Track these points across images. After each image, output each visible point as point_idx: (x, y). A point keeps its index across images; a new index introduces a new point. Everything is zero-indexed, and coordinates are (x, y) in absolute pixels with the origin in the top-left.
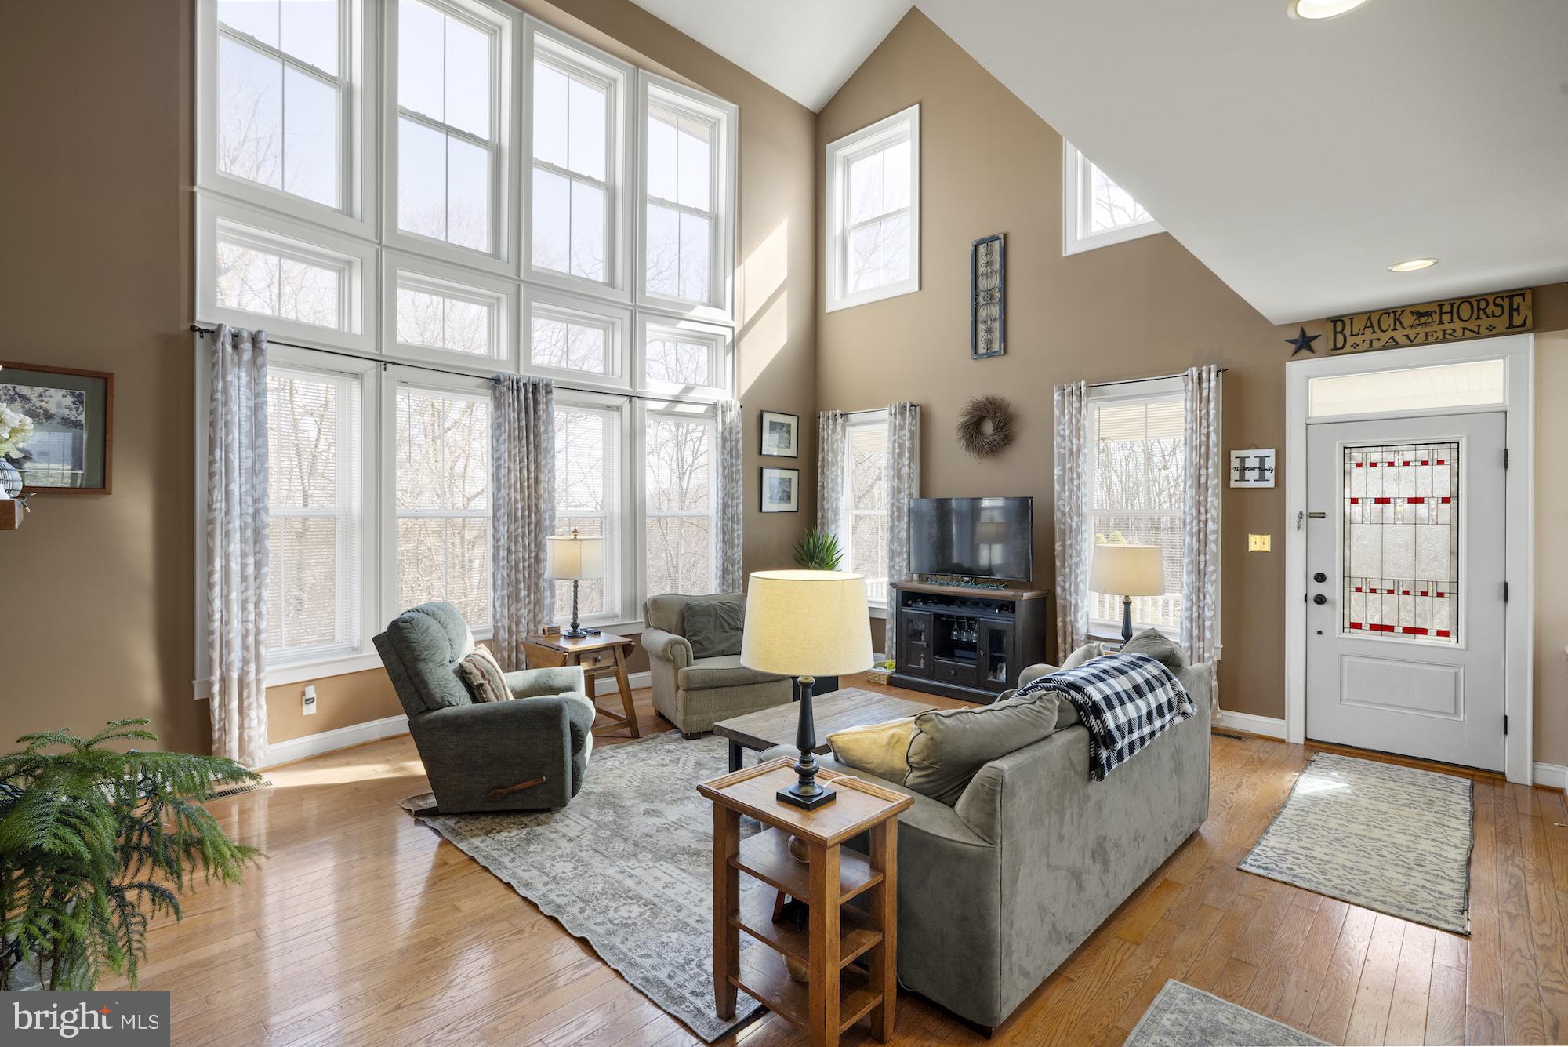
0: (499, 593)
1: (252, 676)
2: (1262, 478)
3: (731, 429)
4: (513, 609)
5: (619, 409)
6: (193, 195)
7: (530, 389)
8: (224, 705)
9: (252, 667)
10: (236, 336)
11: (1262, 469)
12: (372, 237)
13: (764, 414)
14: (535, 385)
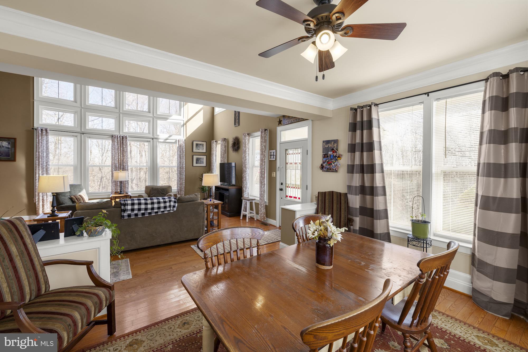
0: (113, 184)
1: (45, 198)
2: (273, 158)
3: (181, 146)
4: (116, 188)
5: (150, 141)
6: (34, 102)
7: (121, 138)
8: (38, 204)
9: (45, 197)
10: (42, 130)
11: (274, 155)
12: (79, 106)
13: (194, 142)
14: (123, 137)
